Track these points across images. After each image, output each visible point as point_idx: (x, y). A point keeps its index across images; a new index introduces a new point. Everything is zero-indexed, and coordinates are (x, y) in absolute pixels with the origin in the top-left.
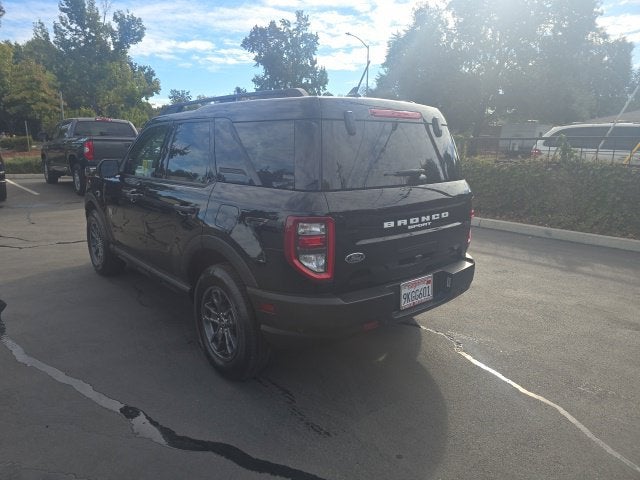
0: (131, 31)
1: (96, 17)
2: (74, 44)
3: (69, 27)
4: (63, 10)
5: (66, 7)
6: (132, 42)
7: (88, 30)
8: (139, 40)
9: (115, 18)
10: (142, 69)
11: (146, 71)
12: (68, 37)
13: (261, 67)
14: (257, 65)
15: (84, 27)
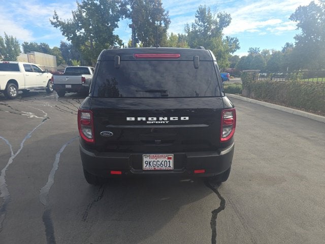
0: (225, 21)
1: (210, 17)
2: (200, 32)
3: (198, 24)
4: (196, 17)
5: (198, 15)
6: (224, 27)
7: (206, 24)
8: (228, 25)
9: (218, 16)
10: (232, 39)
11: (234, 39)
12: (197, 29)
13: (300, 29)
14: (298, 29)
15: (204, 23)
